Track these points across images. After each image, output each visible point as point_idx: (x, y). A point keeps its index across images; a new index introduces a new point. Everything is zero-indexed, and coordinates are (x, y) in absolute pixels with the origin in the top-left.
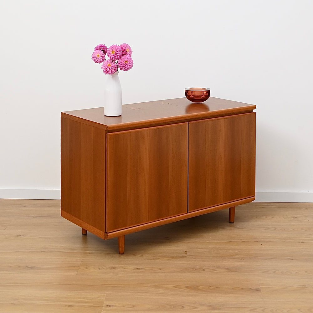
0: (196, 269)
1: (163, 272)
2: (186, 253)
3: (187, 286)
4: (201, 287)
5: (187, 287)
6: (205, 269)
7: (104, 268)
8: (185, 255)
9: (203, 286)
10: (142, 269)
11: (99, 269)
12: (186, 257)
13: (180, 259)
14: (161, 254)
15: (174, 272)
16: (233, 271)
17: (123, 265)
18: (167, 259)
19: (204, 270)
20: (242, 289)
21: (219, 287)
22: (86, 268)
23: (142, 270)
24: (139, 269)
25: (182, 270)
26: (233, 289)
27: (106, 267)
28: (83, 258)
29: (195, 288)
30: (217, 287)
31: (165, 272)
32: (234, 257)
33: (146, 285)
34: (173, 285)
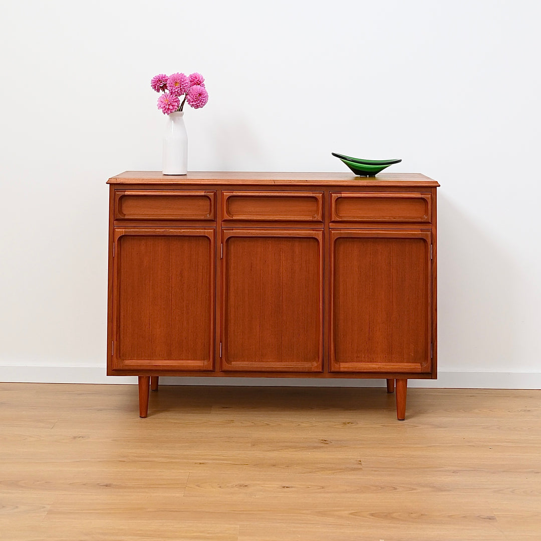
0: (381, 488)
1: (328, 492)
2: (361, 464)
3: (373, 512)
4: (395, 514)
5: (372, 515)
6: (397, 487)
7: (228, 487)
8: (360, 466)
9: (399, 513)
10: (292, 487)
11: (220, 487)
12: (361, 469)
13: (352, 472)
14: (319, 465)
15: (346, 492)
16: (445, 491)
17: (258, 481)
18: (331, 472)
19: (395, 489)
20: (464, 517)
21: (426, 515)
22: (198, 486)
23: (293, 489)
24: (287, 487)
25: (358, 488)
26: (449, 516)
27: (232, 484)
28: (191, 471)
29: (386, 516)
30: (422, 515)
31: (330, 492)
32: (442, 469)
33: (304, 512)
34: (350, 512)
